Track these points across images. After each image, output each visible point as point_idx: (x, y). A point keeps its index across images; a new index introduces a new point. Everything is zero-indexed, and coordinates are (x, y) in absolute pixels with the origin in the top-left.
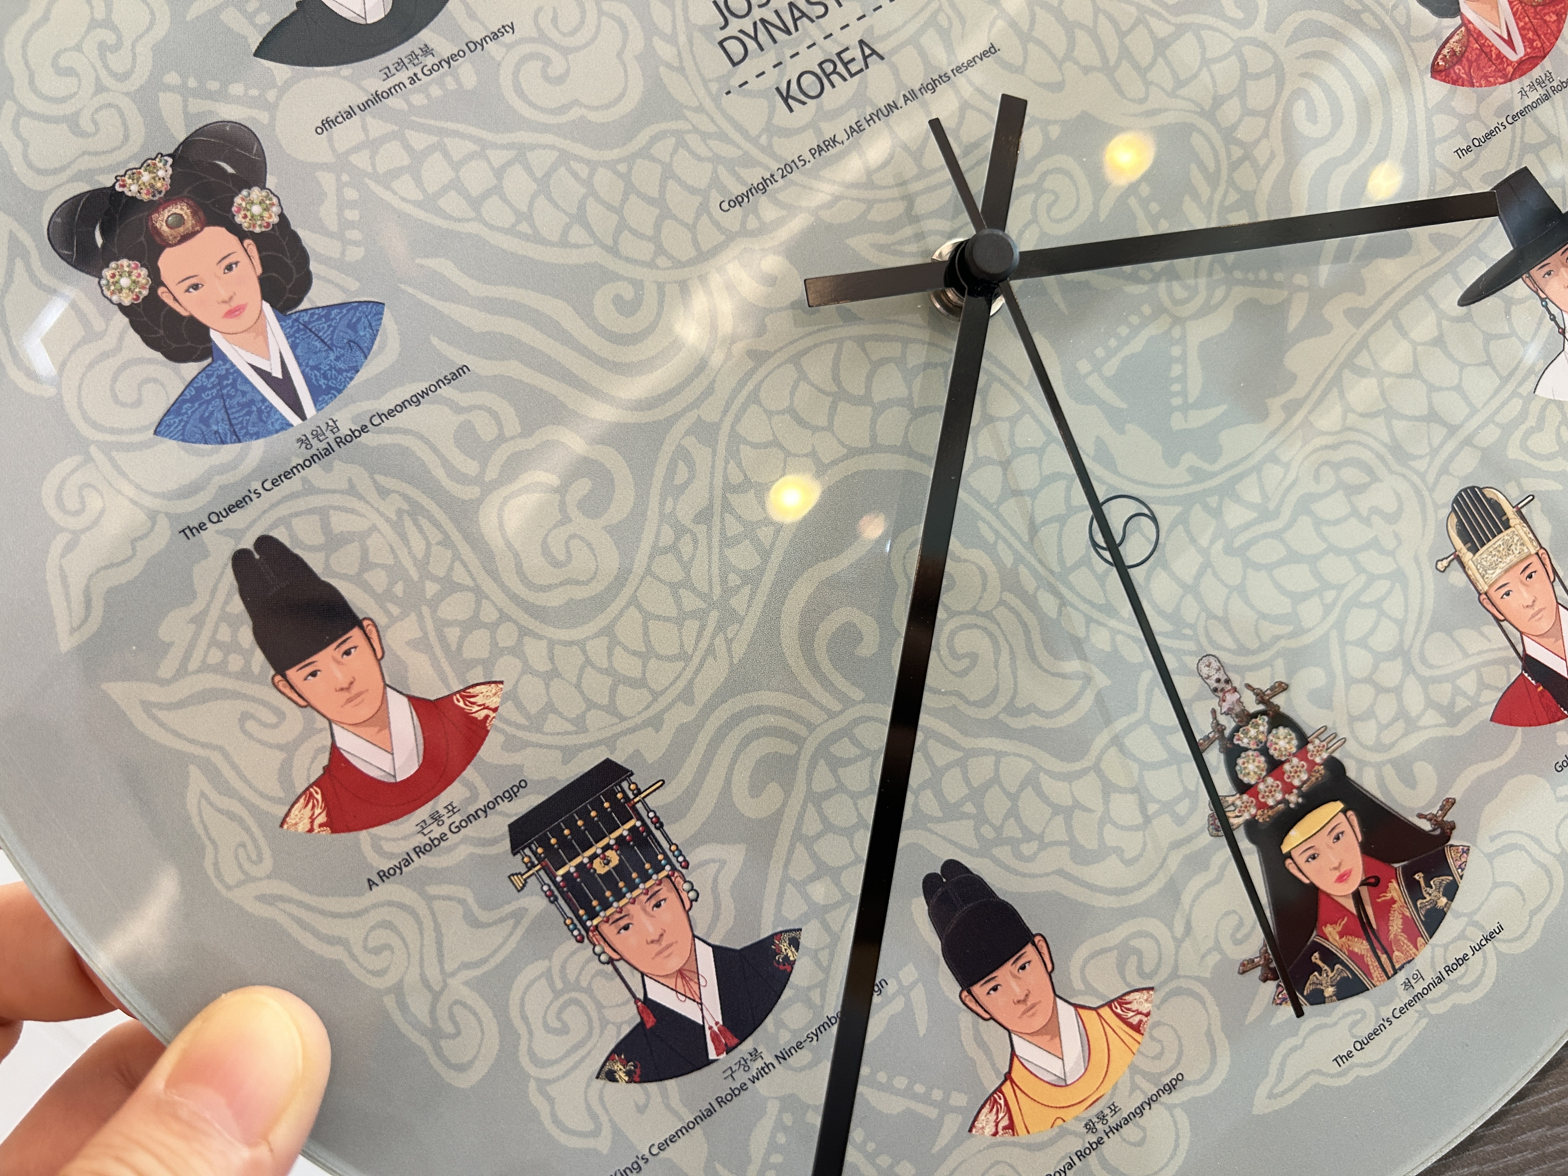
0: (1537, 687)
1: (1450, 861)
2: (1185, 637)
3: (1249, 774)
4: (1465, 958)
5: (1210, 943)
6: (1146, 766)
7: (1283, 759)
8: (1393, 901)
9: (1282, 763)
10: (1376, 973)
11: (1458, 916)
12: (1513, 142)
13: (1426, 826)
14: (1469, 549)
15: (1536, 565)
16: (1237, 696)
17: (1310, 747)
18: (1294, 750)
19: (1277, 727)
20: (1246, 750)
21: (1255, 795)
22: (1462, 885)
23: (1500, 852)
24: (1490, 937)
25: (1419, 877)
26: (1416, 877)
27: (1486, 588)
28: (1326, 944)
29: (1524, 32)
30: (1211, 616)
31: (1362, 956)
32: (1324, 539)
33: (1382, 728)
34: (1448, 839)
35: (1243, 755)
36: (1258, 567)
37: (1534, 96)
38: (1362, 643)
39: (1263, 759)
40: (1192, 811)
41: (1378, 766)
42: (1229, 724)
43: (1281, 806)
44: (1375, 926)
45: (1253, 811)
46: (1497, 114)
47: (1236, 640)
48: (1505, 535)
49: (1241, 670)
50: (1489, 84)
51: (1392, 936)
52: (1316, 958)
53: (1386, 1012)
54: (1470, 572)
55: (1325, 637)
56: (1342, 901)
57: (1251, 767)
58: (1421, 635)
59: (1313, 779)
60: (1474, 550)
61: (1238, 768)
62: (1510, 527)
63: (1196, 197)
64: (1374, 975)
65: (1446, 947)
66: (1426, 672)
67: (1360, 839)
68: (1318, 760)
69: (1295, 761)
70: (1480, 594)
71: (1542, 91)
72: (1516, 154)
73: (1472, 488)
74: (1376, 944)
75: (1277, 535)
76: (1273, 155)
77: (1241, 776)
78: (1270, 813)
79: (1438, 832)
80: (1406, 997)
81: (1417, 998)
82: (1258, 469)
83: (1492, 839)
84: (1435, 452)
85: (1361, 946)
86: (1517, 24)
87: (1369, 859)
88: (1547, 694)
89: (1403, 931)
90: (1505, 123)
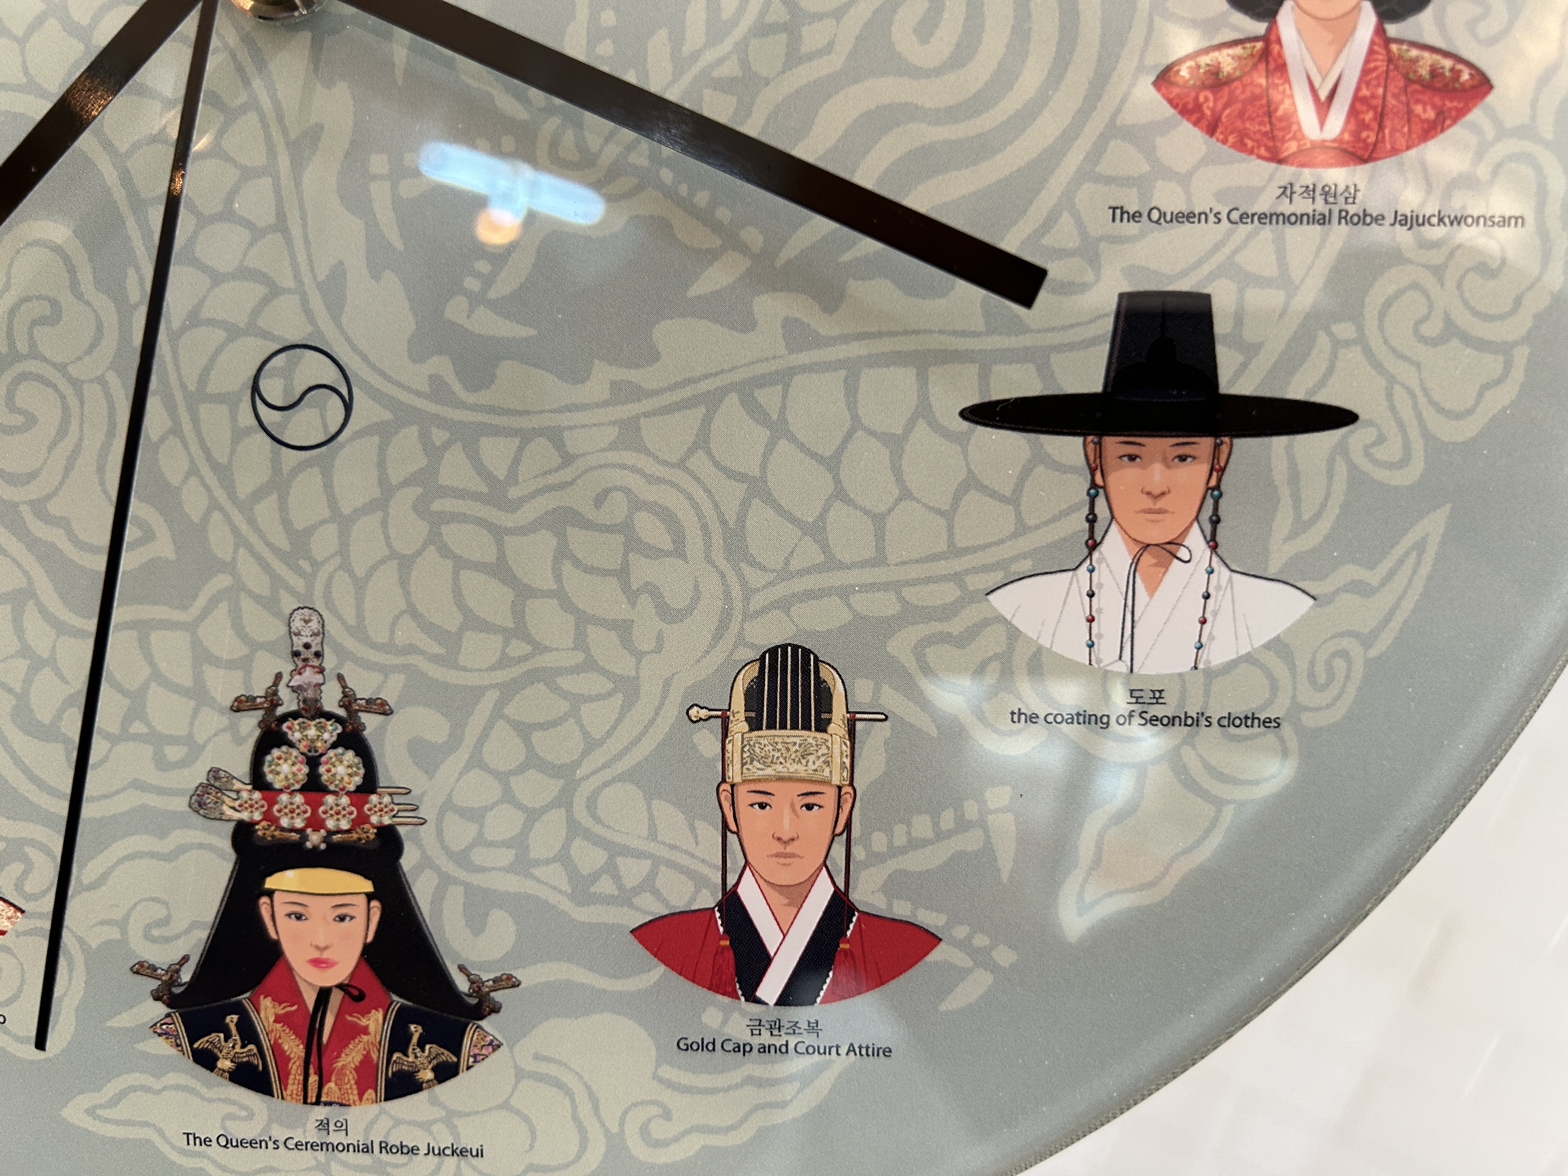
0: (722, 938)
1: (466, 1042)
2: (298, 571)
3: (278, 773)
4: (413, 1151)
5: (118, 915)
6: (157, 676)
7: (332, 788)
8: (365, 1031)
9: (325, 791)
10: (294, 1086)
11: (435, 1102)
12: (1216, 248)
13: (462, 984)
14: (747, 719)
15: (829, 799)
16: (319, 678)
17: (374, 798)
18: (352, 788)
19: (347, 748)
20: (291, 745)
21: (272, 802)
22: (463, 1077)
23: (539, 1078)
24: (462, 1153)
25: (416, 1030)
26: (412, 1027)
27: (738, 779)
28: (253, 1015)
29: (1359, 106)
30: (346, 567)
31: (289, 1059)
32: (558, 578)
33: (480, 841)
34: (482, 1017)
35: (284, 748)
36: (444, 551)
37: (1302, 205)
38: (524, 730)
39: (306, 770)
40: (183, 763)
41: (446, 881)
42: (289, 703)
43: (295, 836)
44: (325, 1039)
45: (257, 816)
46: (1220, 195)
47: (360, 615)
48: (811, 736)
49: (343, 654)
50: (1240, 146)
51: (339, 1064)
52: (232, 1020)
53: (279, 1134)
54: (729, 747)
55: (479, 691)
56: (303, 987)
57: (285, 768)
58: (607, 774)
59: (355, 836)
60: (755, 725)
61: (268, 758)
62: (825, 731)
63: (677, 39)
64: (290, 1087)
65: (398, 1122)
66: (586, 821)
67: (370, 939)
68: (374, 819)
69: (345, 800)
70: (724, 780)
71: (1320, 206)
72: (1206, 269)
73: (807, 652)
74: (314, 1058)
75: (498, 533)
76: (828, 49)
77: (266, 769)
78: (277, 833)
79: (473, 1001)
80: (313, 1136)
81: (324, 1146)
82: (526, 437)
83: (537, 1057)
84: (785, 574)
85: (294, 1048)
86: (1358, 89)
87: (364, 965)
88: (730, 955)
89: (356, 1069)
90: (1224, 217)
